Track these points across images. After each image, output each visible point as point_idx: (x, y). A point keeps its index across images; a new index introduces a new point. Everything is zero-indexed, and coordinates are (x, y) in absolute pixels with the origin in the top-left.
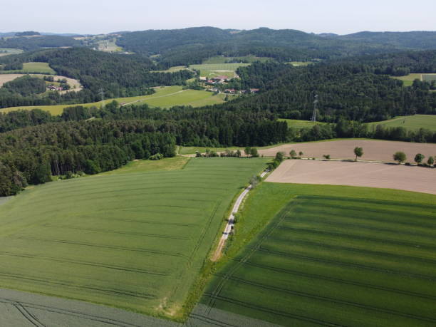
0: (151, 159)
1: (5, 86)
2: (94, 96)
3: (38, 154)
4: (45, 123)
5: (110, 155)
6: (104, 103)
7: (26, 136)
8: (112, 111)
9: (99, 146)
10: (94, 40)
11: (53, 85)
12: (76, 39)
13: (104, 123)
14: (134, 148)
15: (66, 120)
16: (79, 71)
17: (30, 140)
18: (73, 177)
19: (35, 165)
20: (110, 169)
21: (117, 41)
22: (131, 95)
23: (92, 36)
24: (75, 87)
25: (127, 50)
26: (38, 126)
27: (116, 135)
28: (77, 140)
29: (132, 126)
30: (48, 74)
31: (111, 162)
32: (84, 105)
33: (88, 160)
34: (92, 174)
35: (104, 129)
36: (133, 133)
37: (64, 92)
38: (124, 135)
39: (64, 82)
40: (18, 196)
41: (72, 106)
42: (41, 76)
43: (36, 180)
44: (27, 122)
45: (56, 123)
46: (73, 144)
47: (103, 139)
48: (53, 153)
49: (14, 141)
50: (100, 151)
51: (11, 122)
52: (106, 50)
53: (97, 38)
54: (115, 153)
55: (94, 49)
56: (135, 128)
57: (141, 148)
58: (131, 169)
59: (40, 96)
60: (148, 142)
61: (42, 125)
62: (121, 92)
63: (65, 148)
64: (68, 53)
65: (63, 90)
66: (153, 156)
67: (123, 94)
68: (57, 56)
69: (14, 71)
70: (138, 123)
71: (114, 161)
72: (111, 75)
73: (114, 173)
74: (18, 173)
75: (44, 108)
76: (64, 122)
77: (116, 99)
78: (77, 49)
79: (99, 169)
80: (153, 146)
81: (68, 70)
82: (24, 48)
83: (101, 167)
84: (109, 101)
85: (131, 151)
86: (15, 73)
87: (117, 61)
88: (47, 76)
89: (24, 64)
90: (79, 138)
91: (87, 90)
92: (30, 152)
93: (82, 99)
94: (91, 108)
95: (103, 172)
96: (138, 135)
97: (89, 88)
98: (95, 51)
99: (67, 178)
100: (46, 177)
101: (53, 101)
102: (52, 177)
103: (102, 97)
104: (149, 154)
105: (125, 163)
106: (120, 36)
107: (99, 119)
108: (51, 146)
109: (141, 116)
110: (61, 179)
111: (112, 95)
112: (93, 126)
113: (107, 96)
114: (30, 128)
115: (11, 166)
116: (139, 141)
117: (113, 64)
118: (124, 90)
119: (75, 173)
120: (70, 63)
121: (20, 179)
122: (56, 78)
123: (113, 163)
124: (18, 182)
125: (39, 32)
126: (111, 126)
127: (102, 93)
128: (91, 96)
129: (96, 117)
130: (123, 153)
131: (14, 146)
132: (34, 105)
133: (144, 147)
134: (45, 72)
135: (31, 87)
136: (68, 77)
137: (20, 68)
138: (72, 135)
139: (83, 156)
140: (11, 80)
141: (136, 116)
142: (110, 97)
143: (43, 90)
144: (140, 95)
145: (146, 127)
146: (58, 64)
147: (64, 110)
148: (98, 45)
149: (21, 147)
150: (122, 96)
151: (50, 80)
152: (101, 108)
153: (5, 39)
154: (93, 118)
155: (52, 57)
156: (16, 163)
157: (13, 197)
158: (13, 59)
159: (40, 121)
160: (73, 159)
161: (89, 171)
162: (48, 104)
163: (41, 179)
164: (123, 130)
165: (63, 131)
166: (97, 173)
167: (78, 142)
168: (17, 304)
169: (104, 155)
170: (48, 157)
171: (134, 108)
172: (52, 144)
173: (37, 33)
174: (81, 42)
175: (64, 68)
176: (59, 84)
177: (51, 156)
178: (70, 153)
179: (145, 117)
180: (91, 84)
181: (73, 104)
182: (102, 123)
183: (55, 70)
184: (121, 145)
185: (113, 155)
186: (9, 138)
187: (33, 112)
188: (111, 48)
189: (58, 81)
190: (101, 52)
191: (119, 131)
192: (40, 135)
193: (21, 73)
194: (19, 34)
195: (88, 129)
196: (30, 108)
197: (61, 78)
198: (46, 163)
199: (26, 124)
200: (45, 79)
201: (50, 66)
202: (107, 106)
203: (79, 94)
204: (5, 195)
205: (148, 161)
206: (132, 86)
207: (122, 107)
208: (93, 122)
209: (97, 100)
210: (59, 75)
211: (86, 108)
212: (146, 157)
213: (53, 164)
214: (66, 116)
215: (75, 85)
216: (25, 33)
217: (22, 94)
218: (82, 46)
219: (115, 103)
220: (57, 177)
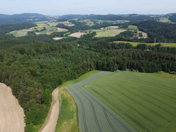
0: (170, 73)
1: (121, 33)
2: (151, 41)
3: (124, 60)
4: (129, 48)
5: (151, 66)
6: (155, 44)
7: (122, 52)
8: (157, 48)
9: (147, 62)
10: (158, 17)
11: (136, 34)
12: (151, 16)
13: (152, 53)
14: (163, 66)
15: (137, 49)
16: (148, 30)
17: (123, 54)
18: (134, 71)
19: (122, 63)
20: (149, 72)
21: (169, 18)
22: (169, 42)
23: (158, 15)
24: (145, 36)
25: (173, 22)
26: (127, 49)
27: (156, 59)
28: (139, 57)
29: (165, 56)
30: (136, 30)
31: (150, 70)
32: (146, 44)
33: (141, 66)
34: (141, 72)
35: (152, 55)
36: (164, 59)
37: (140, 38)
38: (160, 59)
39: (141, 34)
40: (114, 72)
41: (141, 43)
42: (133, 31)
43: (121, 69)
44: (124, 47)
45: (133, 49)
46: (137, 59)
47: (150, 59)
48: (129, 61)
49: (118, 53)
50: (147, 64)
51: (119, 46)
52: (163, 21)
53: (160, 16)
54: (153, 66)
55: (158, 21)
56: (166, 57)
57: (166, 67)
58: (158, 75)
59: (131, 38)
60: (171, 65)
61: (129, 49)
62: (164, 40)
63: (134, 59)
64: (146, 22)
65: (140, 37)
66: (171, 72)
67: (165, 41)
68: (141, 23)
69: (124, 28)
70: (168, 55)
71: (152, 69)
72: (162, 32)
73: (150, 74)
74: (116, 65)
75: (131, 43)
76: (136, 49)
77: (161, 43)
78: (150, 21)
79: (144, 71)
80: (172, 67)
81: (144, 29)
82: (130, 20)
83: (146, 70)
84: (158, 44)
85: (161, 67)
86: (125, 29)
87: (167, 26)
88: (135, 31)
89: (129, 26)
90: (140, 57)
91: (149, 38)
92: (122, 58)
93: (146, 41)
94: (149, 45)
95: (145, 72)
96: (167, 61)
97: (150, 37)
98: (157, 22)
99: (131, 71)
100: (124, 68)
101: (135, 41)
102: (126, 69)
103: (155, 41)
104: (169, 70)
105: (156, 71)
106: (171, 15)
107: (151, 51)
108: (129, 58)
109: (170, 52)
110: (129, 71)
111: (160, 41)
112: (147, 53)
113: (157, 41)
114: (124, 50)
115: (114, 62)
116: (166, 64)
117: (164, 28)
118: (166, 40)
119: (135, 70)
120: (145, 26)
121: (116, 67)
122: (138, 32)
123: (151, 70)
124: (115, 68)
125: (137, 14)
126: (155, 54)
127: (155, 40)
128: (150, 40)
129: (150, 49)
130: (157, 67)
131: (117, 54)
132: (128, 41)
133: (168, 67)
134: (135, 29)
135: (129, 35)
136: (143, 32)
137: (127, 28)
138: (138, 55)
139: (140, 64)
140: (123, 31)
141: (168, 52)
142: (158, 42)
143: (132, 36)
144: (173, 43)
145: (172, 58)
146: (141, 27)
147: (138, 45)
148: (160, 19)
149: (119, 56)
150: (164, 42)
151: (136, 32)
152: (153, 46)
153: (125, 17)
154: (148, 50)
155: (139, 24)
156: (116, 61)
157: (112, 72)
158: (126, 24)
159: (128, 48)
160: (135, 64)
161: (141, 71)
162: (133, 41)
163: (122, 69)
164: (160, 57)
165: (135, 53)
166: (143, 72)
167: (139, 58)
168: (104, 108)
169: (148, 66)
170: (127, 61)
171: (168, 48)
172: (130, 57)
173: (137, 15)
174: (153, 18)
175: (143, 28)
176: (139, 34)
177: (128, 61)
178: (135, 62)
179: (173, 53)
180: (152, 36)
181: (142, 43)
182: (151, 52)
183: (139, 29)
184: (157, 63)
185: (152, 67)
186: (117, 52)
187: (127, 44)
188: (165, 21)
189: (139, 33)
190: (161, 22)
191: (158, 57)
192: (127, 53)
193: (127, 29)
194: (130, 15)
195: (145, 54)
196: (126, 42)
197: (140, 32)
198: (126, 63)
199: (123, 48)
200: (134, 32)
201: (138, 27)
202: (156, 46)
203: (146, 39)
204: (110, 71)
205: (168, 74)
206: (170, 38)
207: (162, 47)
208: (148, 51)
209: (152, 42)
210: (140, 31)
211: (146, 45)
212: (167, 72)
213: (128, 64)
214: (138, 47)
215: (145, 35)
216: (132, 15)
217: (125, 37)
218: (152, 19)
219: (160, 45)
220: (128, 70)
